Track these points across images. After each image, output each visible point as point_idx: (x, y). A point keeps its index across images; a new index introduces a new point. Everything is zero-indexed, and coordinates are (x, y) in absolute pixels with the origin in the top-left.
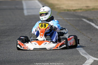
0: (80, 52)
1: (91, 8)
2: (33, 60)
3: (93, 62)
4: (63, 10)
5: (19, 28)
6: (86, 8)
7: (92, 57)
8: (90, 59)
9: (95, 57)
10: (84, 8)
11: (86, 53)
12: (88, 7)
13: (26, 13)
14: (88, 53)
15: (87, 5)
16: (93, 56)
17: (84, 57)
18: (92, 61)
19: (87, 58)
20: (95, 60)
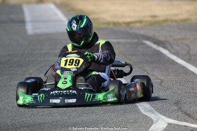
0: (139, 107)
1: (161, 19)
2: (45, 123)
3: (167, 127)
4: (104, 23)
5: (16, 59)
6: (150, 19)
7: (164, 117)
8: (160, 121)
9: (170, 117)
10: (146, 19)
11: (153, 109)
12: (154, 17)
13: (30, 29)
14: (156, 110)
15: (153, 14)
16: (165, 115)
17: (148, 117)
18: (165, 126)
19: (155, 120)
20: (169, 124)
